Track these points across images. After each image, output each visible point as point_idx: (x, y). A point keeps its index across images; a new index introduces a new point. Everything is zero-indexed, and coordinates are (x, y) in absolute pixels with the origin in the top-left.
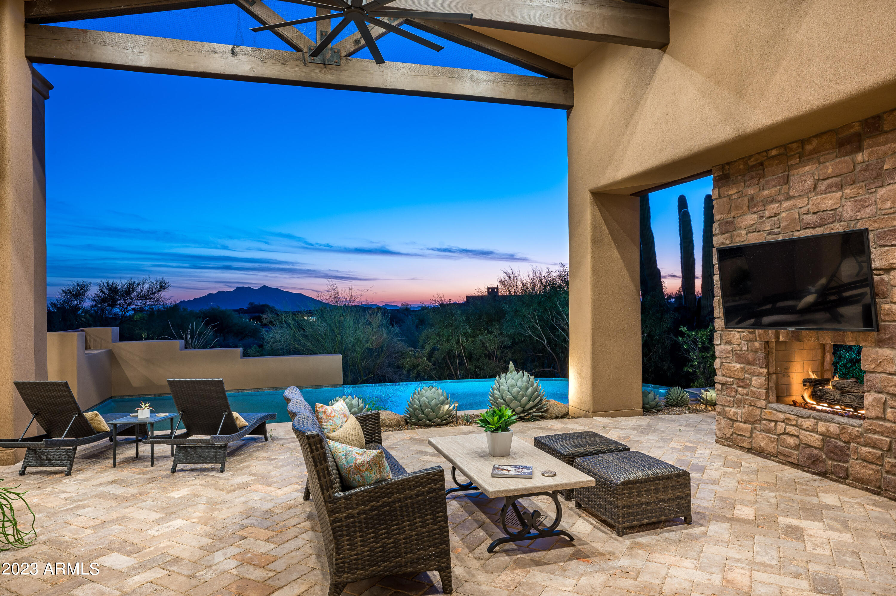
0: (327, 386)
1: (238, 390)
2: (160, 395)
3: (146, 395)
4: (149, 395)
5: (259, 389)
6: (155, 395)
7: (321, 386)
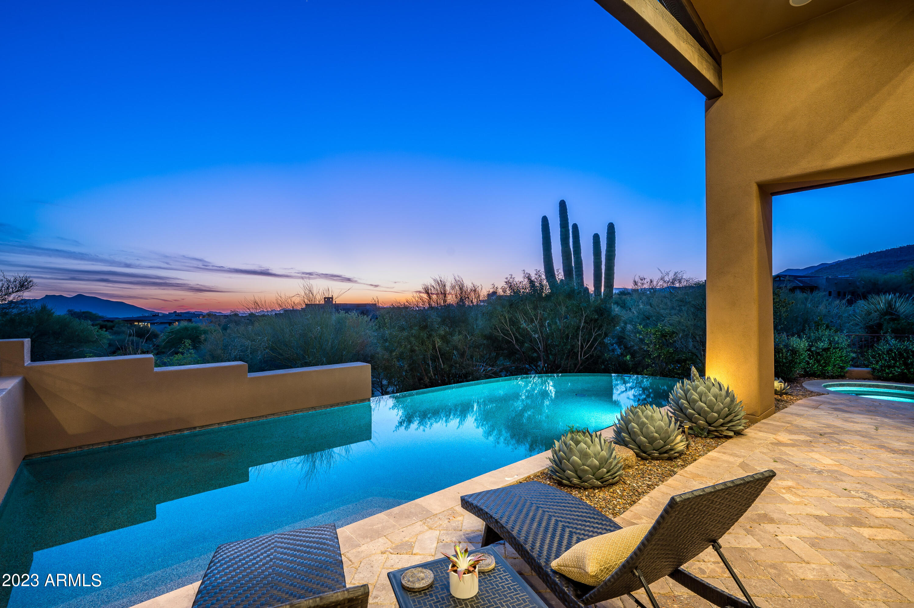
0: (355, 402)
1: (244, 420)
2: (120, 441)
3: (93, 445)
4: (98, 444)
5: (273, 414)
6: (110, 442)
7: (348, 403)
